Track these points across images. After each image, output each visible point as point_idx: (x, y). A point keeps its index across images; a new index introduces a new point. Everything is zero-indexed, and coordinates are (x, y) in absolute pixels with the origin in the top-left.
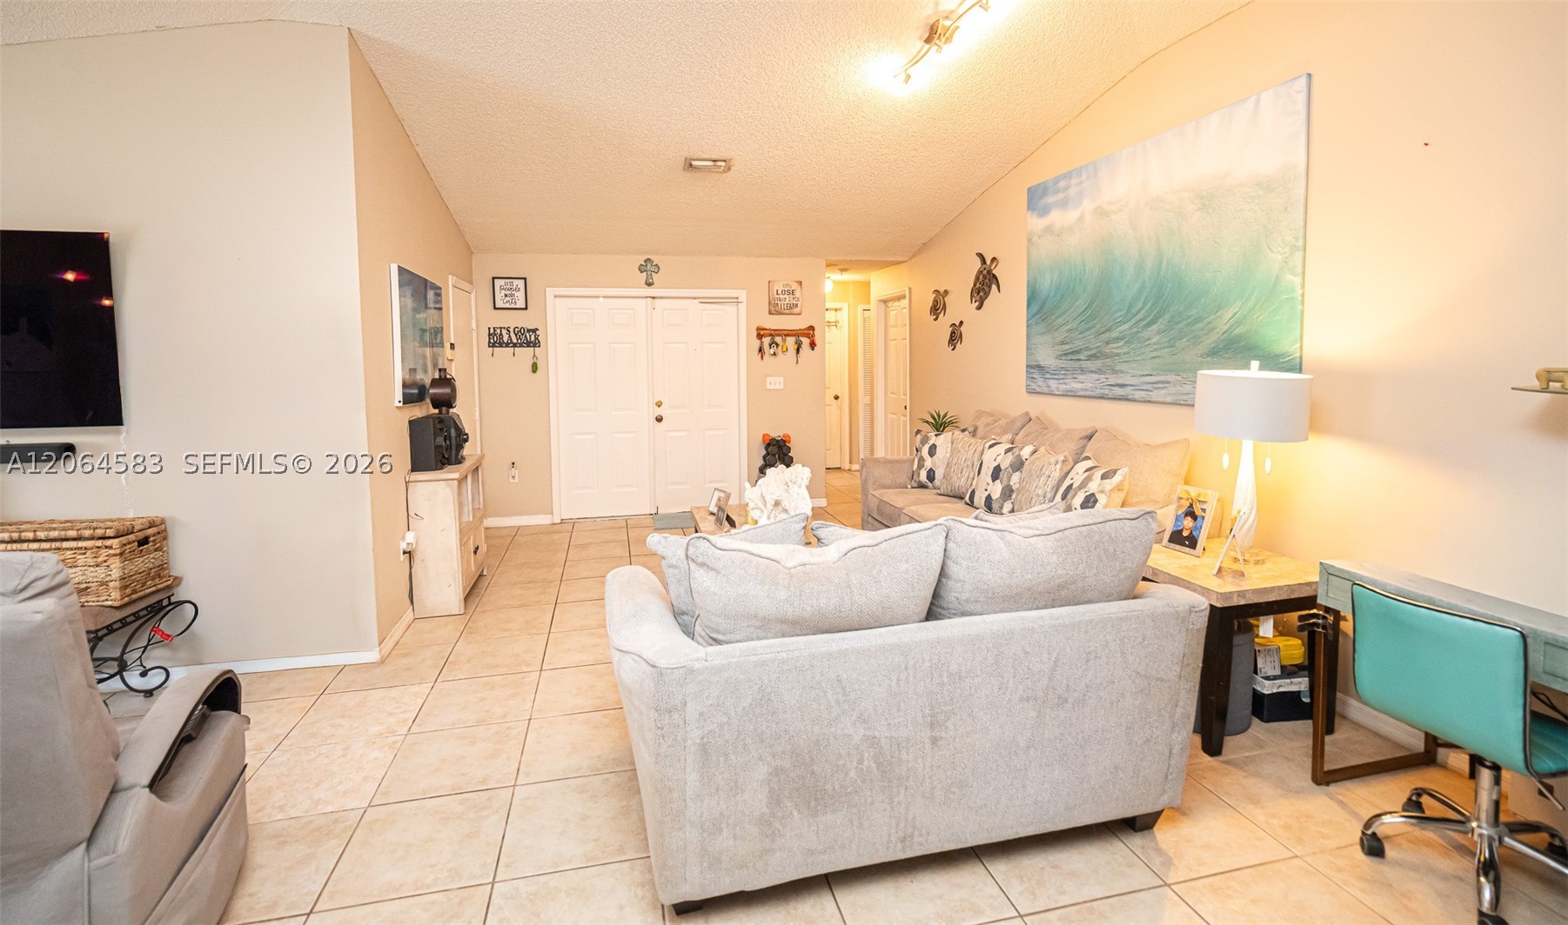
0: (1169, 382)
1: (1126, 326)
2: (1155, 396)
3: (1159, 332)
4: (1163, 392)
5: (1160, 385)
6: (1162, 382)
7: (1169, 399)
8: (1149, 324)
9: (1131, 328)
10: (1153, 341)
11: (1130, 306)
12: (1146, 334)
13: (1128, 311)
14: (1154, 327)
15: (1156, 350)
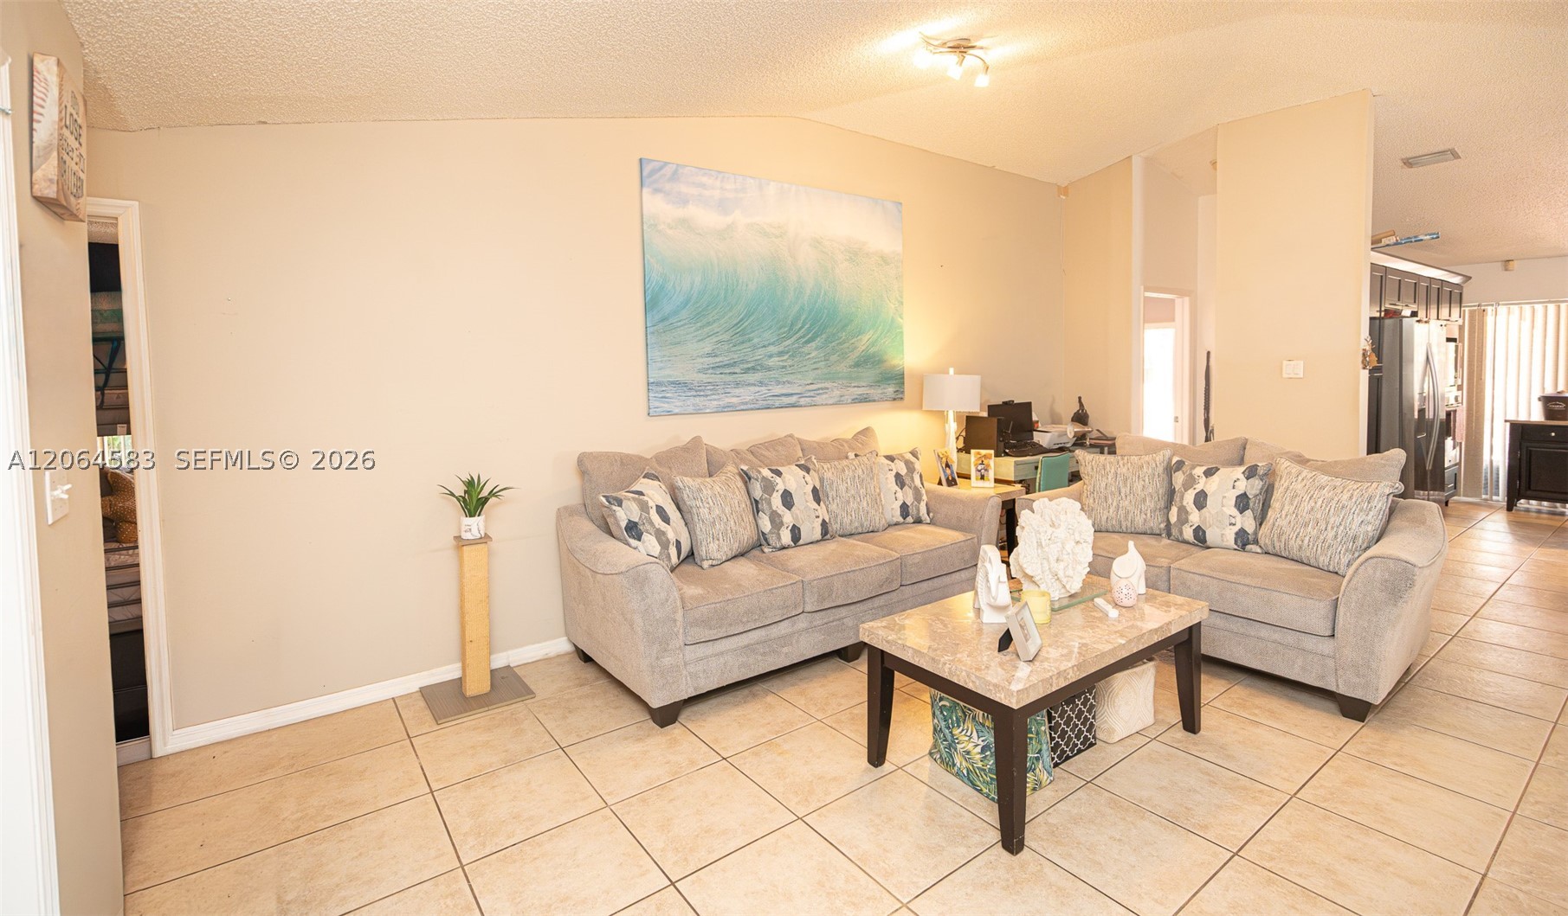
0: (828, 389)
1: (788, 342)
2: (818, 399)
3: (816, 349)
4: (824, 396)
5: (821, 391)
6: (822, 389)
7: (831, 402)
8: (808, 342)
9: (793, 344)
10: (811, 356)
11: (792, 325)
12: (805, 350)
13: (791, 329)
14: (813, 344)
15: (814, 363)
